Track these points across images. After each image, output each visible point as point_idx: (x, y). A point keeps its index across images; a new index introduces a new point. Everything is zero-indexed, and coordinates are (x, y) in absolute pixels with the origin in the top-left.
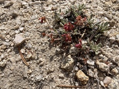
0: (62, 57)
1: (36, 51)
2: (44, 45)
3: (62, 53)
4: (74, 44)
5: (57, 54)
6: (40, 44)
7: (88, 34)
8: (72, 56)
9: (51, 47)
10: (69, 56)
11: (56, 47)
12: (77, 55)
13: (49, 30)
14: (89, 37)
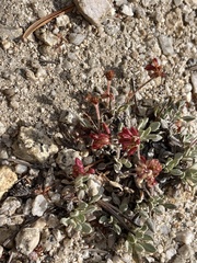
0: (51, 130)
1: (65, 56)
2: (84, 76)
3: (62, 127)
4: (91, 160)
5: (59, 115)
6: (86, 66)
7: (121, 198)
8: (56, 155)
9: (79, 96)
10: (54, 149)
11: (80, 110)
12: (57, 169)
13: (127, 90)
14: (112, 202)
